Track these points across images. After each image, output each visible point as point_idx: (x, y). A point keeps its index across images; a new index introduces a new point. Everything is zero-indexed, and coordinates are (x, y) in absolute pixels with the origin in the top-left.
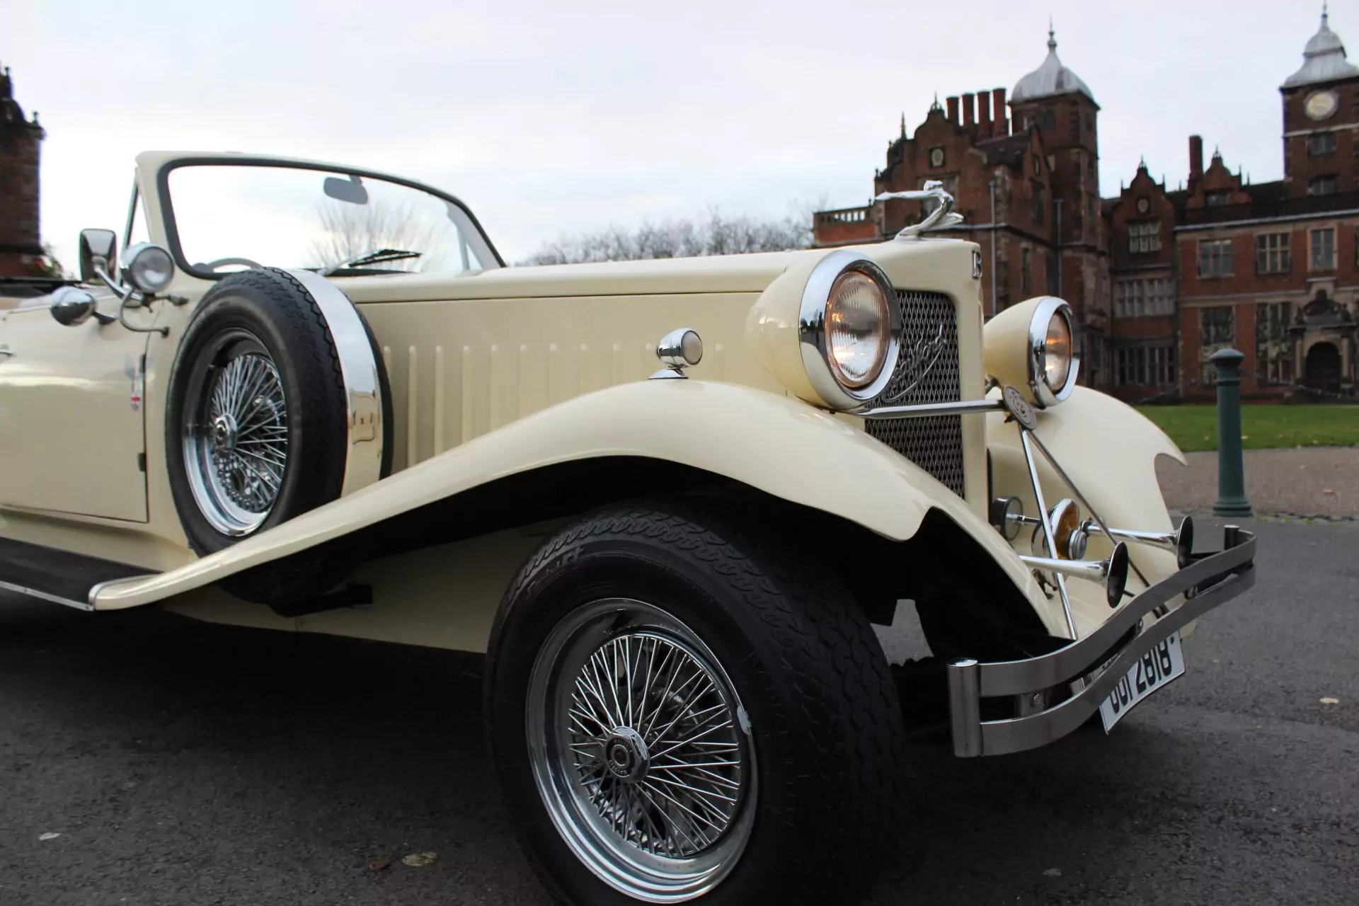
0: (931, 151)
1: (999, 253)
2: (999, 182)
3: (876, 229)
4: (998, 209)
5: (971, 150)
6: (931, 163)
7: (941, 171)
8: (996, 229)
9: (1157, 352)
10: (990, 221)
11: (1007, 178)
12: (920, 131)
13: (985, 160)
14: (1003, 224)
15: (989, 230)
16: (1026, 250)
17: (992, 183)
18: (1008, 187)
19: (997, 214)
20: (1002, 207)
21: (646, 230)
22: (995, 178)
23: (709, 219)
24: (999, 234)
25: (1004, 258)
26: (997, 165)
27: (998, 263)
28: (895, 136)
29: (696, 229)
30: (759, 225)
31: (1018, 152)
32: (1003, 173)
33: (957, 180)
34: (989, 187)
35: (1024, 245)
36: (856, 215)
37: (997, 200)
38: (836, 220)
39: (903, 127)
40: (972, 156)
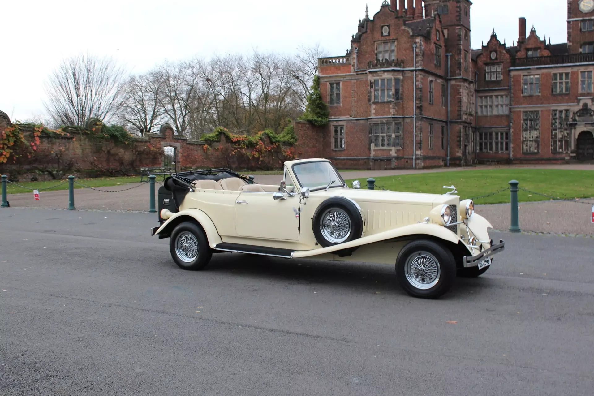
0: (382, 27)
1: (417, 83)
2: (418, 45)
3: (352, 68)
4: (417, 60)
5: (404, 28)
6: (382, 33)
7: (387, 38)
8: (416, 71)
9: (499, 134)
10: (413, 66)
11: (422, 42)
12: (376, 15)
13: (411, 34)
14: (420, 68)
15: (412, 71)
16: (431, 81)
17: (414, 46)
18: (423, 48)
19: (416, 63)
20: (419, 59)
21: (215, 58)
22: (416, 43)
23: (252, 54)
24: (417, 73)
25: (420, 86)
26: (418, 36)
27: (417, 89)
28: (363, 17)
29: (245, 59)
30: (281, 58)
31: (428, 29)
32: (421, 40)
33: (396, 43)
34: (413, 48)
35: (430, 78)
36: (341, 60)
37: (417, 55)
38: (330, 62)
39: (367, 11)
40: (404, 30)
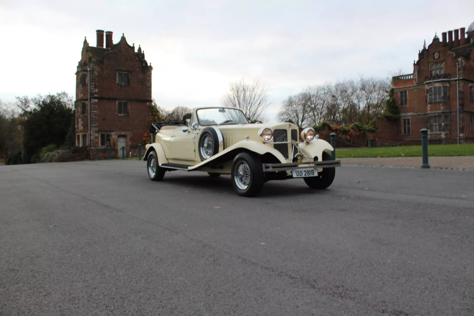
0: (434, 53)
1: (460, 88)
2: (460, 63)
3: (414, 81)
4: (459, 73)
5: (449, 52)
6: (434, 57)
7: (438, 60)
8: (458, 80)
10: (456, 77)
11: (463, 61)
12: (430, 46)
13: (454, 55)
14: (461, 78)
15: (456, 80)
16: (471, 87)
17: (457, 64)
18: (464, 64)
19: (459, 74)
20: (461, 72)
21: (338, 83)
22: (458, 62)
23: (359, 79)
24: (460, 81)
25: (462, 90)
26: (460, 57)
27: (459, 92)
28: (422, 48)
29: (355, 83)
30: (377, 80)
31: (468, 51)
32: (462, 59)
33: (444, 63)
34: (456, 65)
35: (470, 85)
36: (405, 77)
37: (459, 70)
38: (400, 79)
39: (425, 44)
40: (449, 54)
